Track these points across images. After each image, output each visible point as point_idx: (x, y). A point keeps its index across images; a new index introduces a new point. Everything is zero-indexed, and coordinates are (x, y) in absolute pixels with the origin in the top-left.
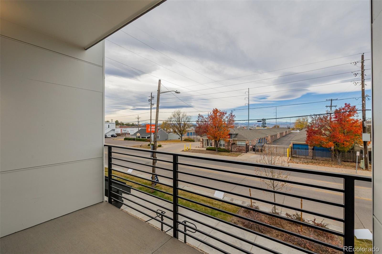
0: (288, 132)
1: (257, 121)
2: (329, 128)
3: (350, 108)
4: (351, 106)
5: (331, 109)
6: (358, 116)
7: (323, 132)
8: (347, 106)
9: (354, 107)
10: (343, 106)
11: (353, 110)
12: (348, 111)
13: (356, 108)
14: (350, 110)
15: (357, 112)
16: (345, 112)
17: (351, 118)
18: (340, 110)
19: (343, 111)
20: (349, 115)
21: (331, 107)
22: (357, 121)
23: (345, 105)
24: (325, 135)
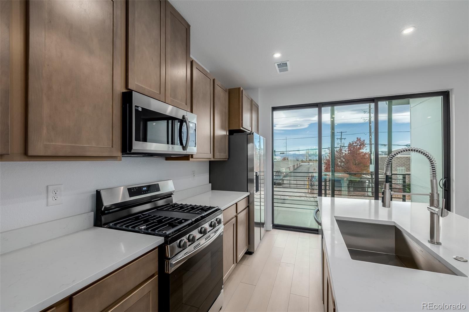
0: (299, 164)
1: (280, 152)
2: (344, 160)
3: (361, 142)
4: (361, 140)
5: (341, 141)
6: (367, 149)
7: (339, 163)
8: (359, 140)
9: (364, 141)
10: (355, 140)
11: (363, 144)
12: (359, 144)
13: (365, 142)
14: (361, 144)
15: (366, 145)
16: (357, 145)
17: (361, 151)
18: (353, 144)
19: (355, 144)
20: (360, 148)
21: (341, 139)
22: (366, 154)
23: (357, 139)
24: (341, 166)
